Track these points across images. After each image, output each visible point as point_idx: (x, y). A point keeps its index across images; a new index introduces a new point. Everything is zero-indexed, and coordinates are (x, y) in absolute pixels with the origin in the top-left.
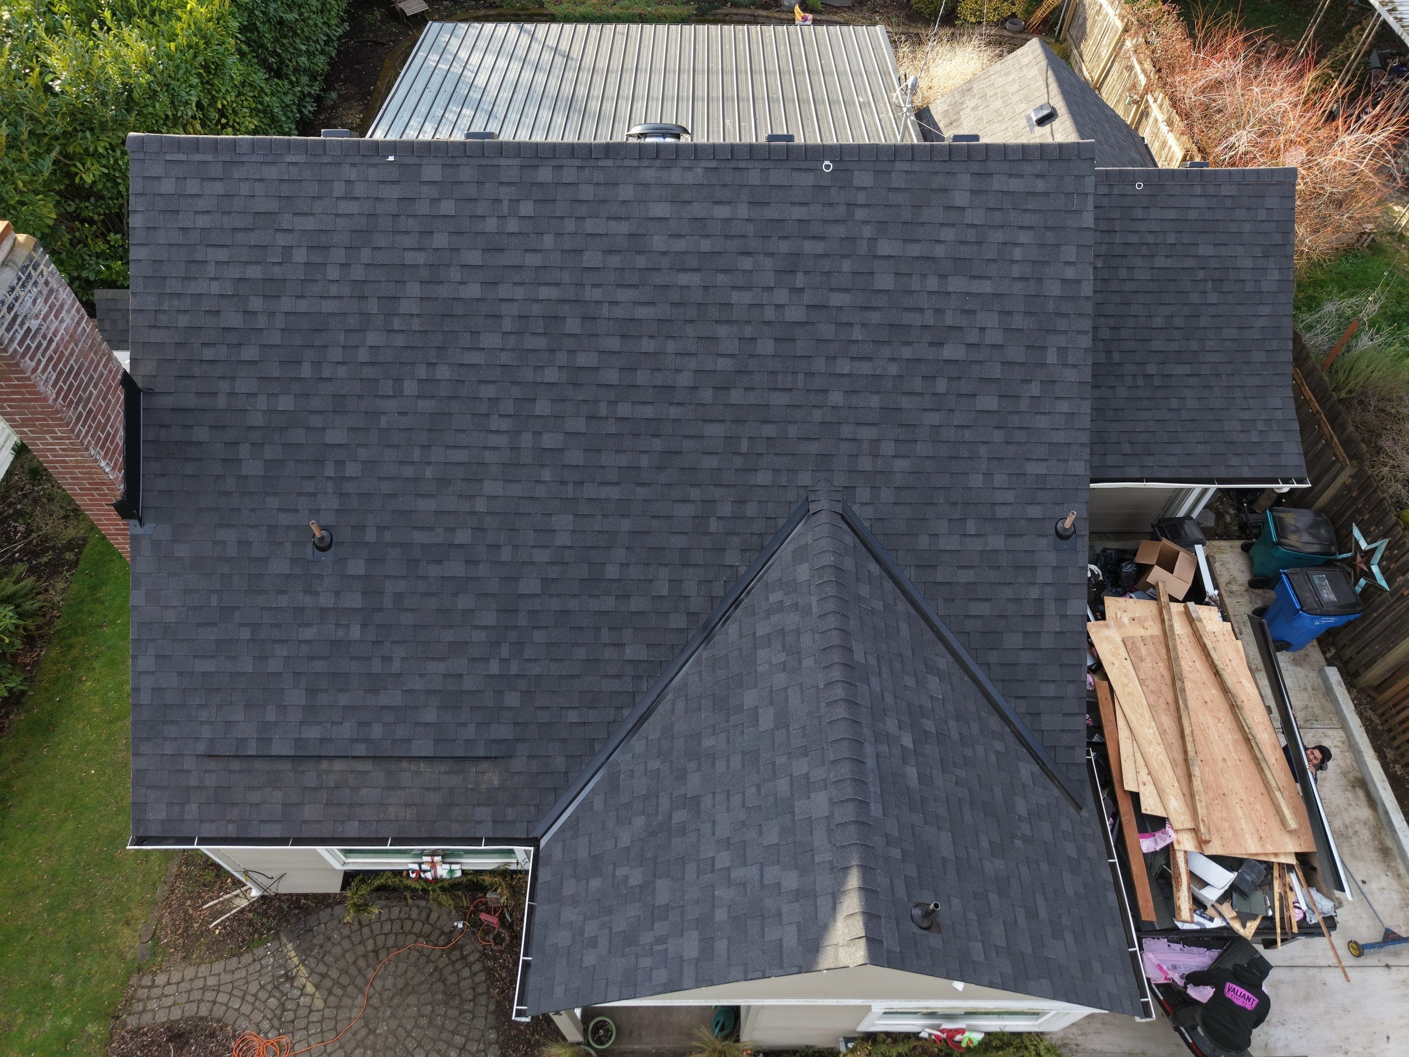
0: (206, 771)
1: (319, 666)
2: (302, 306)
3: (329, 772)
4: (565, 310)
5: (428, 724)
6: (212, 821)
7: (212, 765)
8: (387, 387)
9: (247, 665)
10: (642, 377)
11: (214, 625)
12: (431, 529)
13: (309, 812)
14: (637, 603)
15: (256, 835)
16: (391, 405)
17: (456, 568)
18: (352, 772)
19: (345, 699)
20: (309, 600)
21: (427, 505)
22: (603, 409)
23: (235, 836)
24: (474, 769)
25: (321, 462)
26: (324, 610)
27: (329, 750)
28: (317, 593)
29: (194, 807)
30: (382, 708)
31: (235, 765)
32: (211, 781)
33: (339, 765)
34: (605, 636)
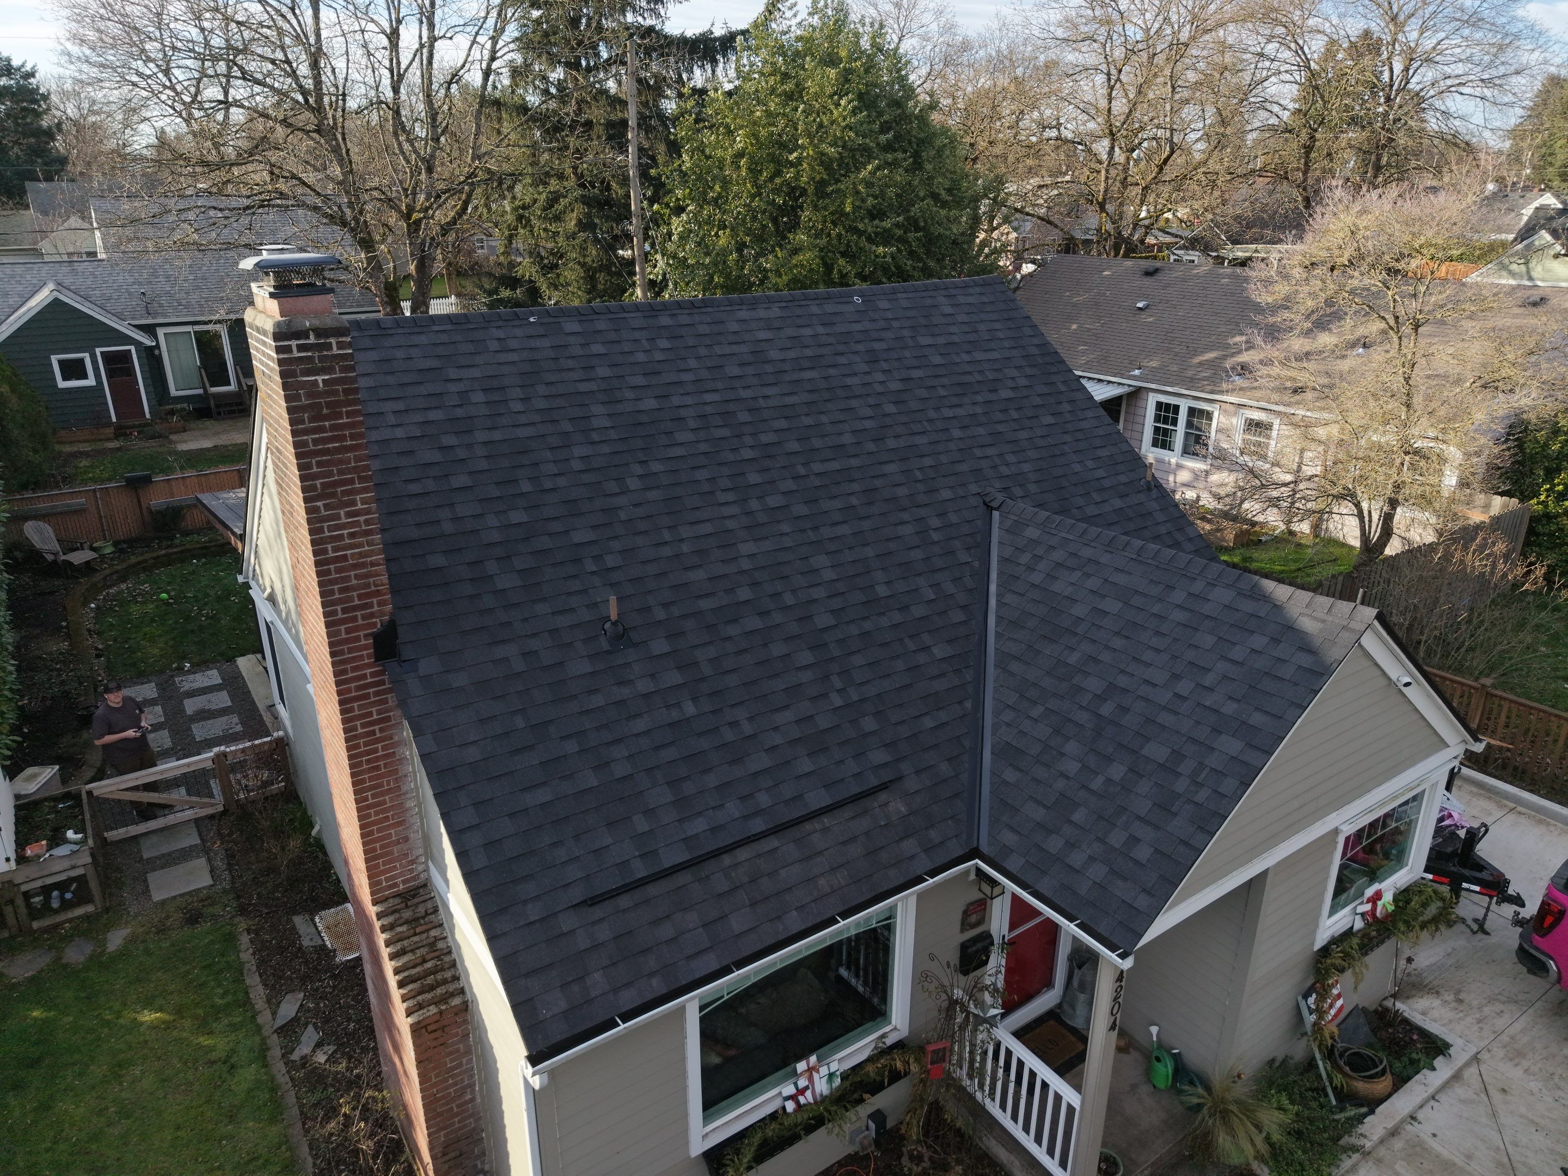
0: (594, 923)
1: (670, 754)
2: (497, 435)
3: (735, 866)
4: (731, 407)
5: (808, 774)
6: (628, 985)
7: (598, 912)
8: (612, 487)
9: (591, 780)
10: (817, 443)
11: (531, 747)
12: (713, 594)
13: (737, 923)
14: (918, 611)
15: (691, 978)
16: (622, 501)
17: (754, 623)
18: (759, 856)
19: (712, 780)
20: (625, 692)
21: (698, 575)
22: (802, 470)
23: (665, 991)
24: (876, 804)
25: (577, 561)
26: (646, 696)
27: (725, 839)
28: (631, 682)
29: (597, 976)
30: (756, 774)
31: (625, 901)
32: (604, 933)
33: (743, 854)
34: (911, 645)
